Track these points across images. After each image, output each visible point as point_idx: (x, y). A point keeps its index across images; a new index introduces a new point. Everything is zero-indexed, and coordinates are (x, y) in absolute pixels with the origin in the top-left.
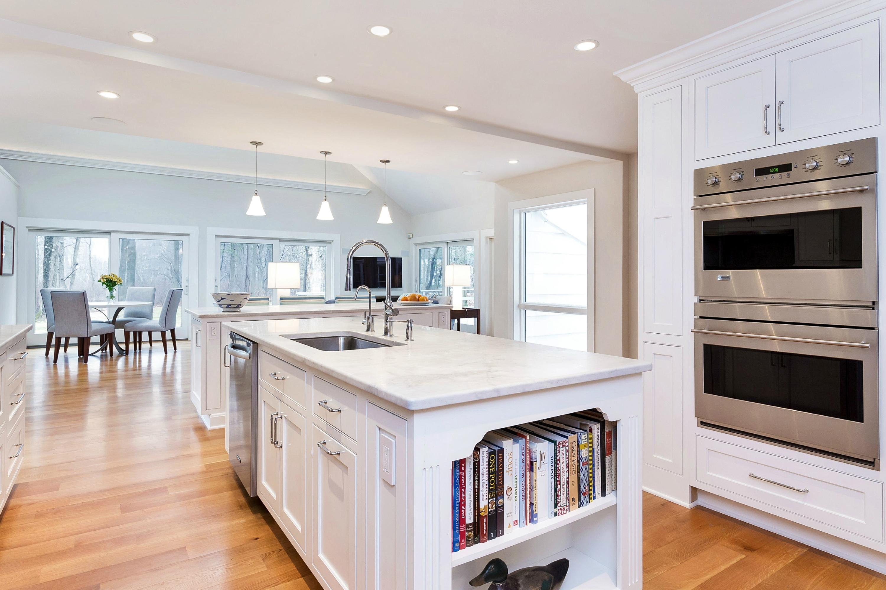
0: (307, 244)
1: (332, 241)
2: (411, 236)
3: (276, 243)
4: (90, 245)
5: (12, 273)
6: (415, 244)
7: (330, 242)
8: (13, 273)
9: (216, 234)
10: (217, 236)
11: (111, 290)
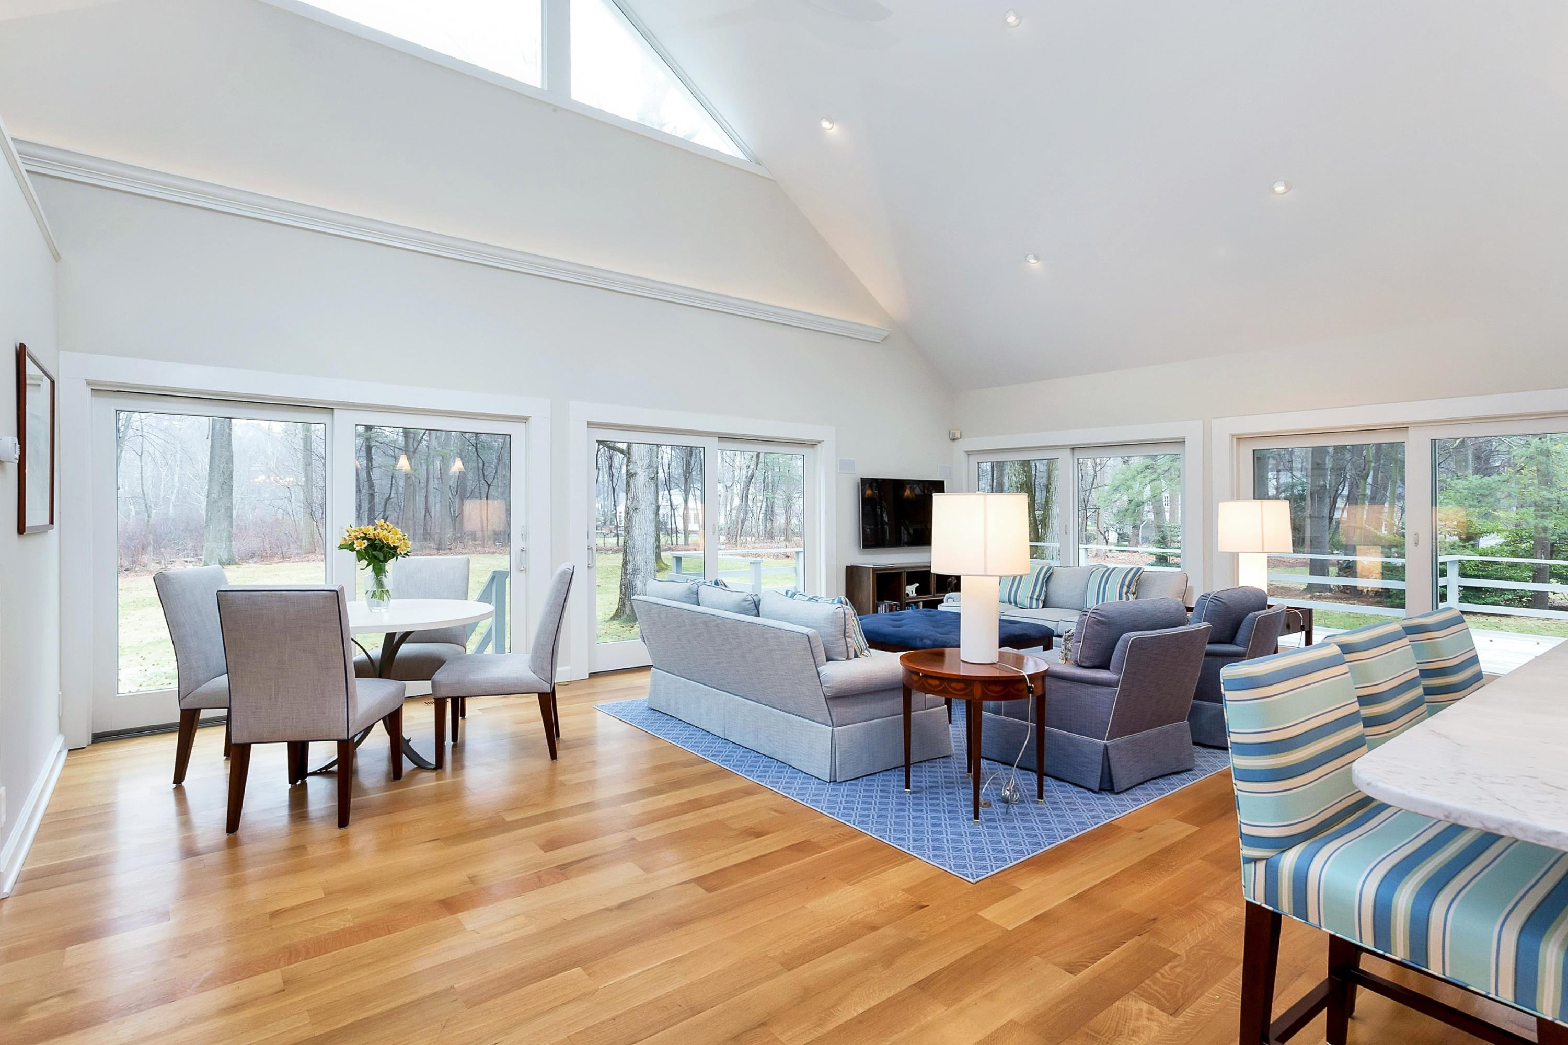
0: (762, 448)
1: (819, 442)
2: (958, 436)
3: (711, 444)
4: (141, 456)
5: (47, 521)
6: (966, 452)
7: (813, 444)
8: (52, 522)
9: (591, 420)
10: (591, 425)
11: (379, 572)
